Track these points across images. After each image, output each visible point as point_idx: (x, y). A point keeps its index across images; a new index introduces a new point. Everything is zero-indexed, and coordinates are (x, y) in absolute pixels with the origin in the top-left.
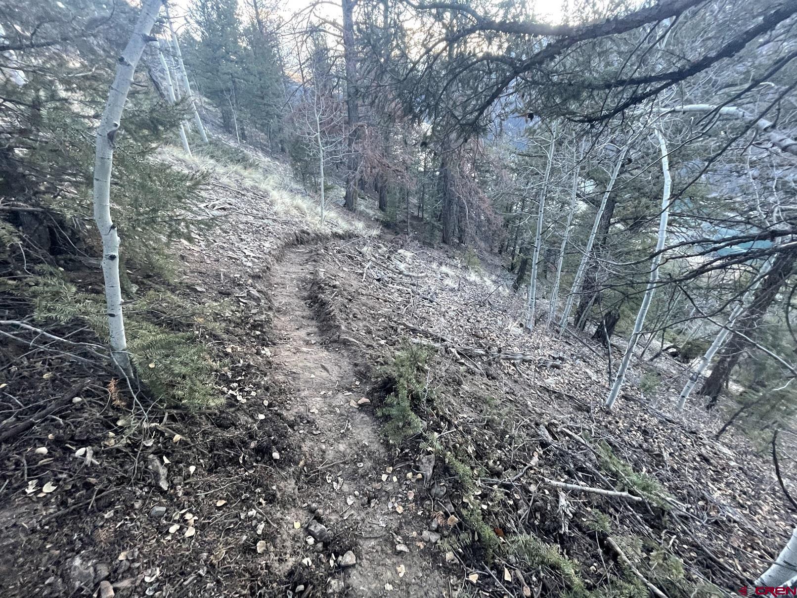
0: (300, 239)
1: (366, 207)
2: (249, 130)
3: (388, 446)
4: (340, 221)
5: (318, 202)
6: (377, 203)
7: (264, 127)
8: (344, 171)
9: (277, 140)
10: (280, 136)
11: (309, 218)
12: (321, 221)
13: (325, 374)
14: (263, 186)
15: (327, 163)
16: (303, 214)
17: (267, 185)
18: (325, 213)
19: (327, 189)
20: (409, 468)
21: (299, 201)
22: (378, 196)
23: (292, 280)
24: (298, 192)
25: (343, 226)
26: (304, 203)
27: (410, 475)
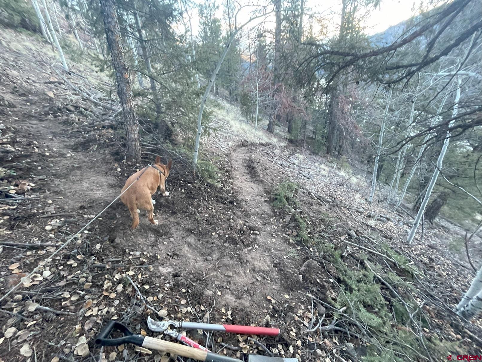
0: (243, 144)
1: (280, 131)
2: (221, 89)
3: (274, 212)
4: (264, 137)
5: (253, 127)
6: (287, 129)
7: (228, 88)
8: (269, 111)
9: (234, 94)
10: (236, 92)
11: (248, 135)
12: (254, 136)
13: (252, 190)
14: (227, 118)
15: (260, 106)
16: (246, 132)
17: (229, 117)
18: (257, 132)
19: (259, 120)
20: (281, 218)
21: (244, 126)
22: (288, 125)
23: (240, 159)
24: (244, 121)
25: (265, 139)
26: (246, 127)
27: (281, 220)
